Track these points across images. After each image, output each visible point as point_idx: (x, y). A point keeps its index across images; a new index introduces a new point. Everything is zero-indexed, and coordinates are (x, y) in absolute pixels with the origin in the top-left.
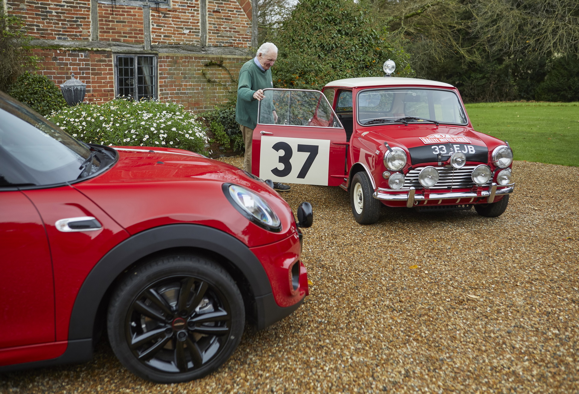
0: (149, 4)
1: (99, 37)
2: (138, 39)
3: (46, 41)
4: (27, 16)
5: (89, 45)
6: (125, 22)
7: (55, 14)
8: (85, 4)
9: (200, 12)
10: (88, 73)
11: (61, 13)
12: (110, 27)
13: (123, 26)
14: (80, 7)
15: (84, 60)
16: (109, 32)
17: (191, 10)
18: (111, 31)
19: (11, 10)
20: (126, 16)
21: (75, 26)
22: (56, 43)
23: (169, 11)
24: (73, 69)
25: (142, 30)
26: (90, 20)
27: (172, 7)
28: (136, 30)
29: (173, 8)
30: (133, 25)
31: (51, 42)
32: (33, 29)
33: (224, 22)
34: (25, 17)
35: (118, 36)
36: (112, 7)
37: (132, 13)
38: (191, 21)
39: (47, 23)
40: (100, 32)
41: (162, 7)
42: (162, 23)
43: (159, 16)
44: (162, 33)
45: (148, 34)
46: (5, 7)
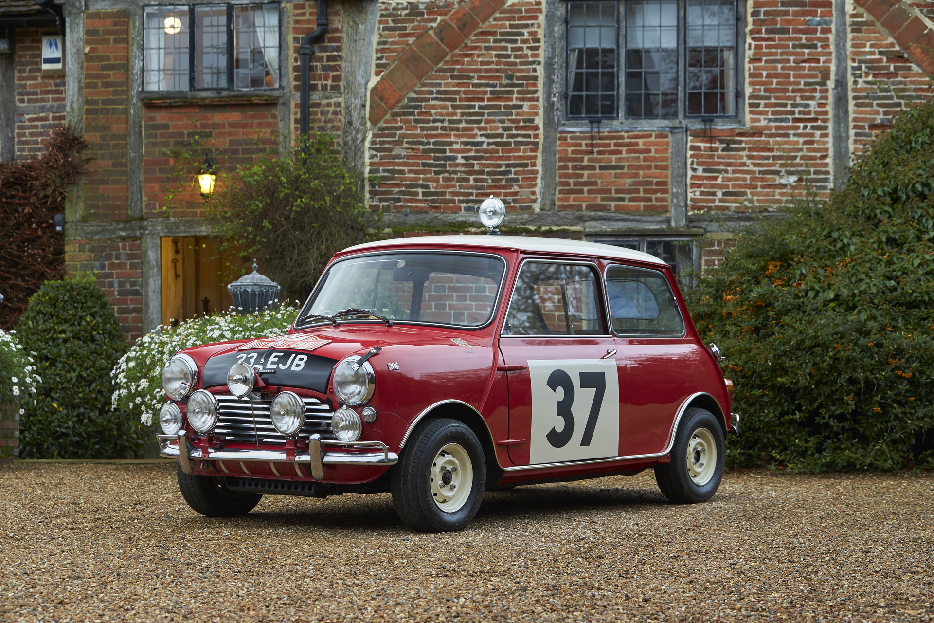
0: (684, 123)
1: (557, 203)
2: (654, 203)
3: (441, 216)
4: (406, 169)
5: (532, 222)
6: (622, 168)
7: (463, 161)
8: (529, 136)
9: (830, 131)
11: (475, 158)
12: (585, 179)
13: (617, 176)
14: (516, 143)
16: (582, 191)
17: (805, 128)
18: (586, 189)
19: (376, 160)
20: (624, 155)
21: (504, 183)
22: (460, 219)
23: (741, 134)
25: (665, 183)
26: (539, 168)
27: (748, 124)
28: (651, 183)
29: (752, 127)
30: (641, 172)
31: (451, 217)
32: (417, 194)
34: (402, 172)
35: (603, 199)
36: (592, 138)
37: (641, 147)
38: (804, 153)
39: (445, 179)
40: (560, 192)
41: (721, 126)
42: (719, 164)
43: (711, 149)
44: (720, 187)
45: (682, 190)
46: (367, 155)
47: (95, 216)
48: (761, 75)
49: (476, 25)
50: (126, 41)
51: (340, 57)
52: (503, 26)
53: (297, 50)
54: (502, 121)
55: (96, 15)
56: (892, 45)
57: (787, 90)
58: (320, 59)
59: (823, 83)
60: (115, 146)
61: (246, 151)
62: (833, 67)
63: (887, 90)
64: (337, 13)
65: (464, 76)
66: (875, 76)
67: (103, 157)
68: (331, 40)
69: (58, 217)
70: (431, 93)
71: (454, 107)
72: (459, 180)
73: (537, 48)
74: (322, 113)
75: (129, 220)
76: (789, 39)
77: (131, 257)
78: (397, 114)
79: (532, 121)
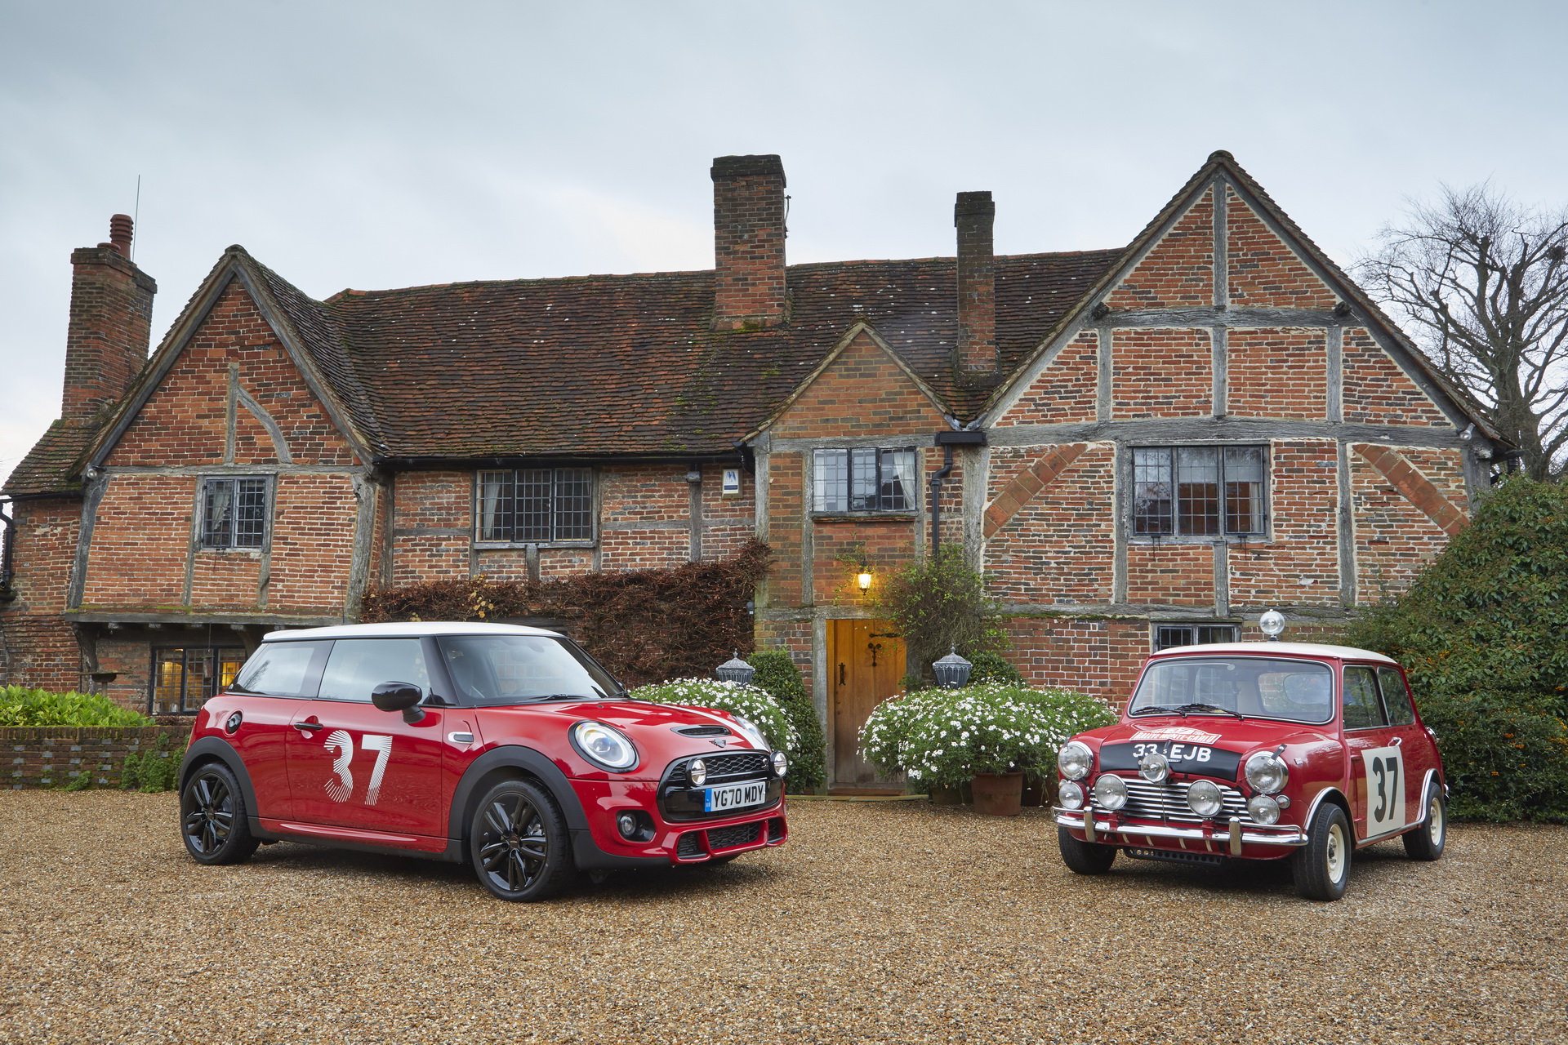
0: (1224, 538)
1: (1128, 598)
2: (1203, 598)
3: (1039, 607)
4: (1012, 571)
5: (1109, 611)
6: (1177, 571)
7: (1055, 566)
8: (1106, 547)
9: (1338, 545)
10: (1105, 655)
11: (1064, 563)
12: (1149, 580)
13: (1173, 578)
14: (1096, 552)
15: (1097, 634)
16: (1147, 589)
17: (1318, 543)
18: (1150, 587)
19: (989, 564)
20: (1179, 562)
21: (1087, 582)
22: (1053, 609)
23: (1268, 548)
24: (1078, 648)
25: (1211, 584)
26: (1114, 571)
27: (1274, 540)
28: (1200, 583)
29: (1277, 542)
30: (1192, 575)
31: (1046, 607)
32: (1020, 589)
33: (1399, 561)
34: (1009, 573)
35: (1163, 595)
36: (1154, 549)
37: (1192, 556)
38: (1318, 562)
39: (1042, 579)
40: (1131, 589)
41: (1252, 541)
42: (1253, 569)
43: (1246, 558)
44: (1253, 586)
45: (1223, 589)
46: (982, 560)
47: (777, 604)
48: (1283, 503)
49: (1064, 465)
50: (800, 474)
51: (961, 488)
52: (1085, 466)
53: (929, 483)
54: (1085, 536)
55: (778, 455)
56: (1384, 482)
57: (1303, 515)
58: (947, 489)
59: (1331, 510)
60: (792, 552)
61: (890, 556)
62: (1339, 498)
63: (1382, 516)
64: (958, 456)
65: (1055, 503)
66: (1371, 504)
67: (783, 560)
68: (955, 475)
69: (750, 604)
70: (1031, 514)
71: (1048, 525)
72: (1052, 580)
73: (1111, 482)
74: (948, 529)
75: (802, 607)
76: (1304, 477)
77: (804, 634)
78: (1005, 530)
79: (1108, 536)
